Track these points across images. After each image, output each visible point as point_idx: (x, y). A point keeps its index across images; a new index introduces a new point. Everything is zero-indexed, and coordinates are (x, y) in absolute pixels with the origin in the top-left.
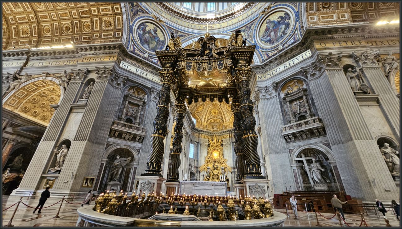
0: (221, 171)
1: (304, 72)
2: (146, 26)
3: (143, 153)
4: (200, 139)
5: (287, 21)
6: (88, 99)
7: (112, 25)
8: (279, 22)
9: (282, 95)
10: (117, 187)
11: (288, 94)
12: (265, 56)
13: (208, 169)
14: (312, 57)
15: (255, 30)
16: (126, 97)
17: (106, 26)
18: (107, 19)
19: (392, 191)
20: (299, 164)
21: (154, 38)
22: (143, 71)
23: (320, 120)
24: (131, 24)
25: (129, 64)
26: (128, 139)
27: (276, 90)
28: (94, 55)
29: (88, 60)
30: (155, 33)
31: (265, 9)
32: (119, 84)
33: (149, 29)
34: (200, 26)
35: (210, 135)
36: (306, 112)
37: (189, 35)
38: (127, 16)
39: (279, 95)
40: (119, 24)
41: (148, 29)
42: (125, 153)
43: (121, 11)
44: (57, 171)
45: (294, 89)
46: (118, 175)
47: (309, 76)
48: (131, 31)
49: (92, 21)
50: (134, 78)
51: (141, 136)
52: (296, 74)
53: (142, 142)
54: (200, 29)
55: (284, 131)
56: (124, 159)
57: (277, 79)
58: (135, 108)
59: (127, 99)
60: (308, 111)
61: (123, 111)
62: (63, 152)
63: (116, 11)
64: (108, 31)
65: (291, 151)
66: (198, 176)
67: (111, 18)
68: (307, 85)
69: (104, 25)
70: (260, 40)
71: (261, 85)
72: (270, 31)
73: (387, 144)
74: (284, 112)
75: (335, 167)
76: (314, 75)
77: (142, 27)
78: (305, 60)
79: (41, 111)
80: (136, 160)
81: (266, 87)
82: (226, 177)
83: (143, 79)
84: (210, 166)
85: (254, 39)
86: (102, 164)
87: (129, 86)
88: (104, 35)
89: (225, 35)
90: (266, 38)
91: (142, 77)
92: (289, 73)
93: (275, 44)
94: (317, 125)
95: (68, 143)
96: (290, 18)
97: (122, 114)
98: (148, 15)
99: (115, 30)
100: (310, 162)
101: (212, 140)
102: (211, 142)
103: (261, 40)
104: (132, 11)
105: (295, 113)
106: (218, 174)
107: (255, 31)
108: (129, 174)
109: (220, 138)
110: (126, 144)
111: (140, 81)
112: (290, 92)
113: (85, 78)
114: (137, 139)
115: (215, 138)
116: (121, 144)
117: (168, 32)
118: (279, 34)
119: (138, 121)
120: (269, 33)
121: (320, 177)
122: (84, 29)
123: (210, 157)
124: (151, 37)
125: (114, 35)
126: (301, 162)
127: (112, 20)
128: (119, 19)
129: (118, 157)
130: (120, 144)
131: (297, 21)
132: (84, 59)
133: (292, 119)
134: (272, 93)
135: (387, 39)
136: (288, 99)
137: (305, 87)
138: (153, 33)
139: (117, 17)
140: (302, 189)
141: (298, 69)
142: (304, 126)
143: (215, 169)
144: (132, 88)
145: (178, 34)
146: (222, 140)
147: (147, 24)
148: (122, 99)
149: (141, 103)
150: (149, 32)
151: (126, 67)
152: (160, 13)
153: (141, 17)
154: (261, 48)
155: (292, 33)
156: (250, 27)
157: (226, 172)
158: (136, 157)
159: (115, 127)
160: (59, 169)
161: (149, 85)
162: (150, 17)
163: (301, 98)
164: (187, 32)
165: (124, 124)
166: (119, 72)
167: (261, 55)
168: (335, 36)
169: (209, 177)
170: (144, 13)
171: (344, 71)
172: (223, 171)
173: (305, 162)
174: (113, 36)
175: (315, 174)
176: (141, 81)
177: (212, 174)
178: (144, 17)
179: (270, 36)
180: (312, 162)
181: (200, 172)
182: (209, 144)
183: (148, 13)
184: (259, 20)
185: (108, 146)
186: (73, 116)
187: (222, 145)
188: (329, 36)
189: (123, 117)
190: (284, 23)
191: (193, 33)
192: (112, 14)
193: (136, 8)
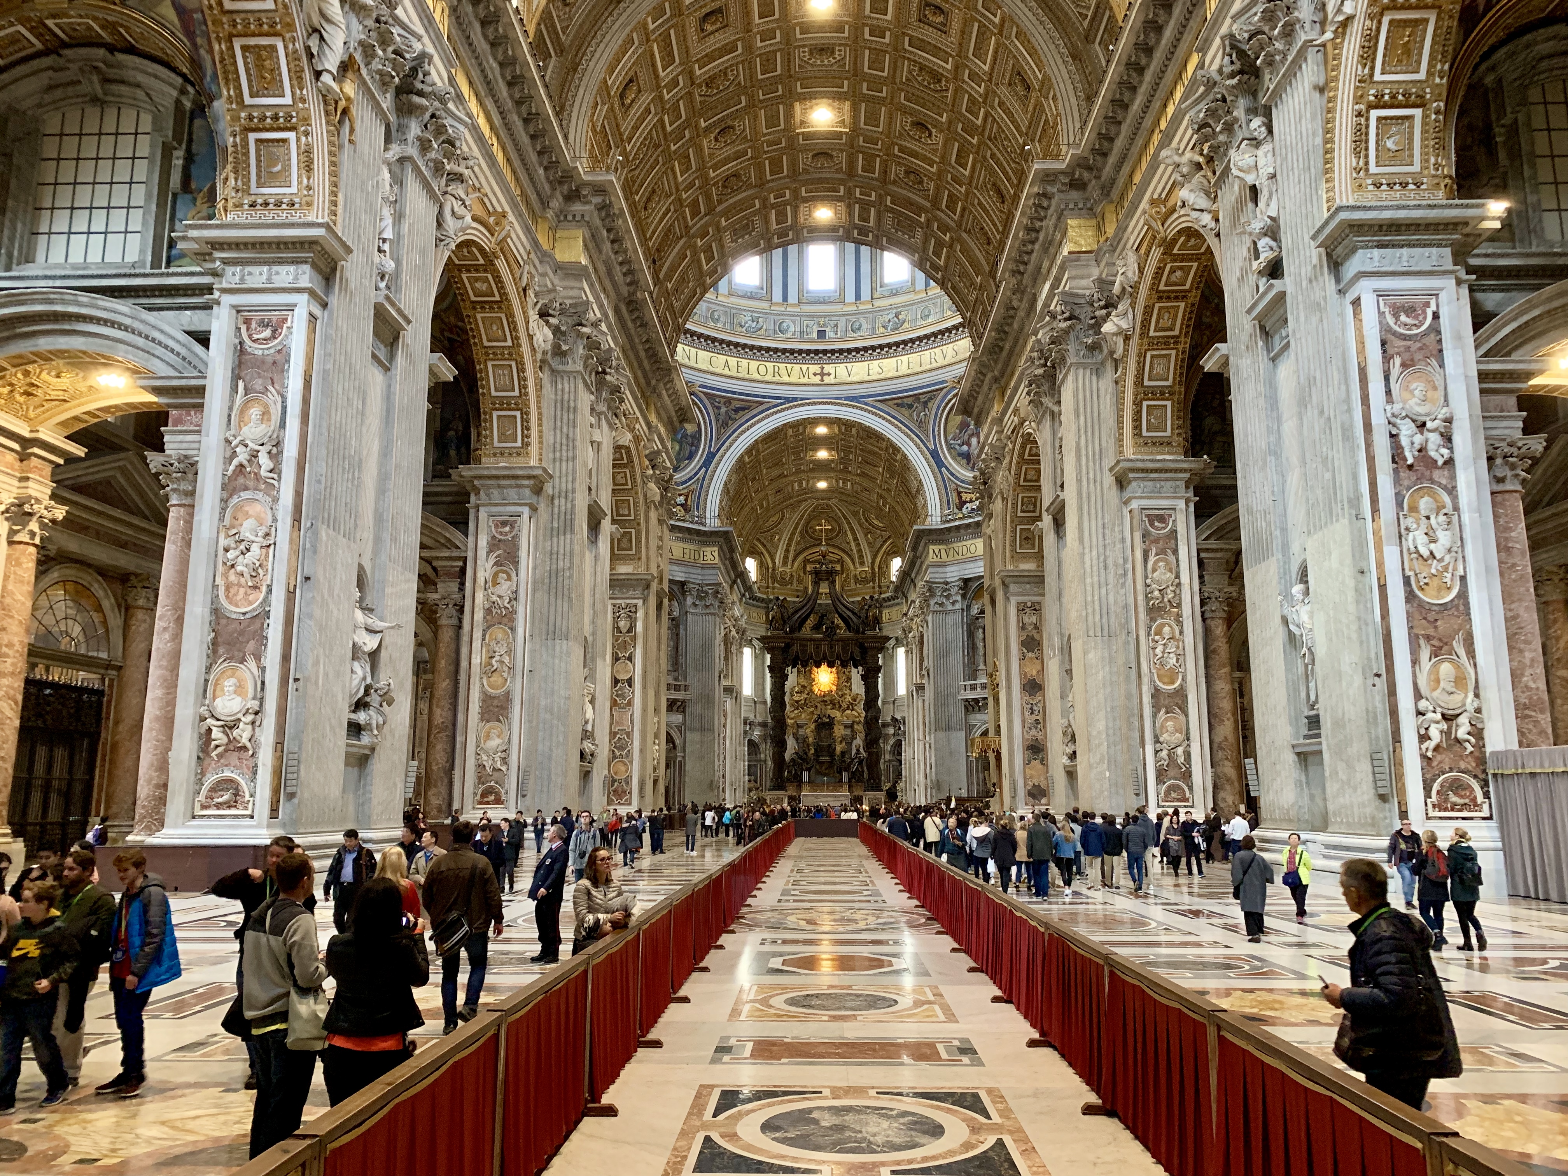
0: (842, 732)
3: (688, 733)
9: (975, 609)
12: (955, 495)
15: (936, 414)
27: (964, 596)
34: (790, 369)
37: (759, 404)
39: (969, 607)
51: (683, 701)
53: (684, 712)
54: (791, 380)
55: (962, 692)
57: (969, 572)
65: (969, 728)
70: (946, 443)
71: (938, 576)
72: (970, 431)
74: (971, 648)
80: (679, 748)
81: (947, 583)
84: (807, 716)
85: (934, 437)
89: (860, 409)
90: (960, 445)
107: (936, 417)
114: (675, 708)
117: (705, 408)
120: (966, 436)
123: (805, 687)
133: (982, 666)
134: (955, 601)
143: (824, 726)
145: (733, 407)
154: (948, 471)
156: (925, 403)
157: (858, 736)
158: (677, 741)
161: (680, 577)
164: (752, 396)
179: (969, 445)
184: (946, 395)
191: (769, 397)
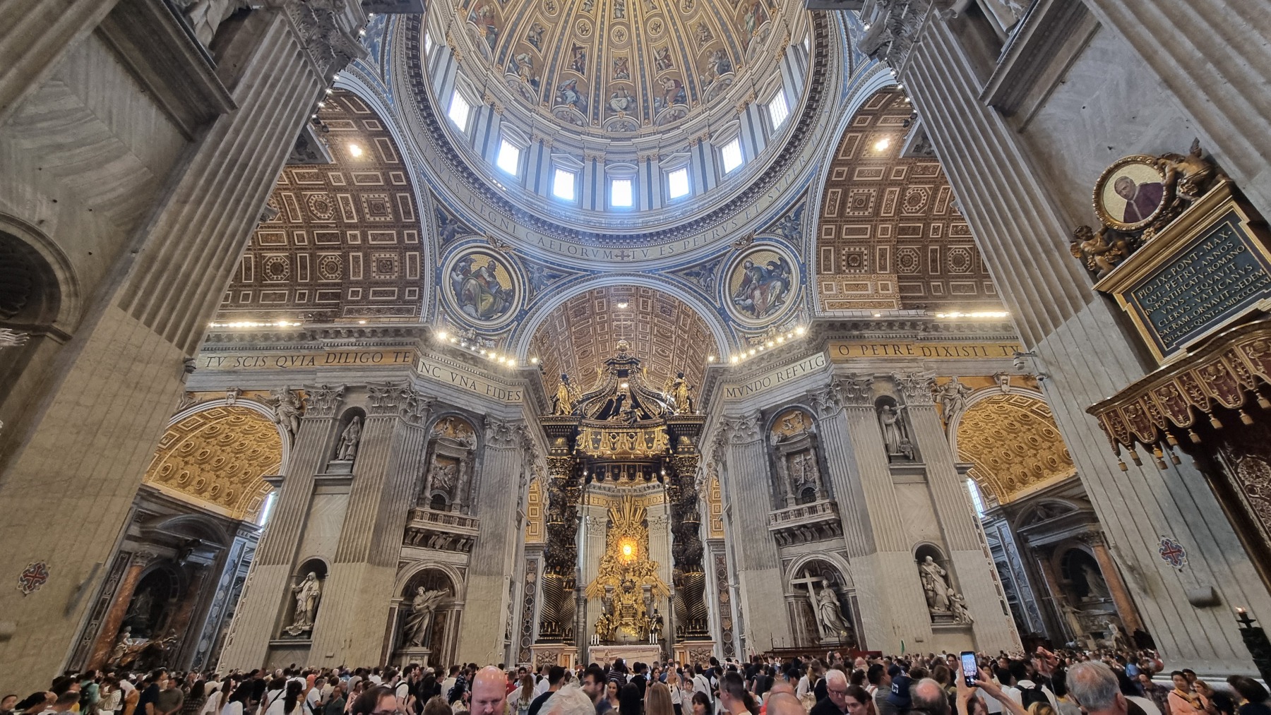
0: (641, 597)
1: (811, 398)
2: (472, 261)
3: (472, 577)
4: (585, 509)
5: (785, 275)
6: (354, 460)
7: (396, 269)
8: (769, 272)
9: (774, 440)
10: (422, 659)
11: (785, 439)
13: (608, 591)
14: (825, 370)
15: (721, 277)
16: (432, 443)
17: (380, 271)
18: (383, 256)
19: (925, 640)
20: (801, 592)
21: (489, 287)
22: (466, 376)
23: (834, 506)
24: (439, 265)
25: (436, 365)
26: (441, 548)
27: (762, 427)
28: (354, 348)
29: (343, 360)
30: (492, 275)
31: (742, 238)
32: (416, 418)
33: (478, 268)
34: (595, 250)
35: (613, 496)
36: (815, 482)
37: (571, 274)
38: (432, 245)
39: (768, 438)
40: (413, 269)
41: (474, 268)
42: (434, 579)
43: (421, 243)
44: (304, 632)
45: (795, 428)
46: (421, 631)
47: (819, 410)
48: (438, 280)
49: (345, 258)
50: (448, 397)
51: (468, 539)
52: (798, 400)
53: (469, 551)
54: (596, 259)
55: (773, 522)
56: (432, 594)
57: (766, 403)
58: (451, 466)
59: (433, 449)
60: (817, 481)
61: (426, 479)
62: (310, 589)
63: (407, 242)
64: (384, 283)
65: (785, 564)
66: (582, 613)
67: (393, 255)
68: (818, 427)
69: (374, 269)
70: (732, 301)
71: (733, 411)
72: (752, 286)
73: (929, 558)
74: (775, 478)
75: (854, 598)
76: (828, 409)
77: (463, 267)
78: (813, 374)
79: (198, 471)
80: (458, 595)
81: (744, 417)
82: (656, 611)
83: (466, 397)
84: (614, 582)
85: (720, 297)
86: (392, 610)
87: (438, 417)
88: (375, 293)
89: (656, 279)
90: (744, 300)
91: (466, 392)
92: (787, 395)
93: (763, 320)
94: (829, 515)
95: (318, 568)
96: (789, 272)
97: (424, 488)
98: (478, 238)
99: (403, 283)
100: (817, 586)
101: (618, 511)
102: (616, 516)
103: (735, 303)
104: (442, 235)
105: (796, 481)
106: (635, 606)
107: (721, 279)
108: (443, 628)
109: (641, 503)
110: (437, 559)
111: (461, 402)
112: (789, 433)
113: (339, 408)
114: (459, 546)
115: (627, 505)
116: (427, 558)
117: (520, 270)
118: (770, 299)
119: (458, 501)
120: (749, 291)
121: (833, 618)
122: (321, 273)
123: (612, 557)
124: (480, 286)
125: (401, 296)
126: (804, 586)
127: (396, 258)
128: (413, 258)
129: (421, 590)
130: (427, 561)
131: (802, 282)
132: (332, 357)
133: (790, 495)
134: (753, 433)
135: (956, 343)
136: (784, 451)
137: (813, 429)
138: (486, 276)
139: (408, 254)
140: (803, 642)
141: (801, 391)
142: (807, 515)
143: (627, 590)
144: (444, 420)
145: (545, 274)
146: (645, 510)
147: (473, 257)
148: (424, 453)
149: (463, 456)
150: (478, 275)
151: (431, 372)
152: (504, 228)
153: (461, 245)
154: (734, 322)
155: (794, 304)
156: (711, 270)
157: (656, 598)
158: (458, 587)
159: (416, 524)
160: (307, 628)
161: (481, 411)
162: (481, 241)
163: (806, 451)
164: (565, 267)
165: (432, 514)
166: (417, 388)
167: (734, 336)
168: (867, 333)
169: (612, 615)
170: (469, 233)
171: (877, 410)
172: (648, 595)
173: (810, 587)
174: (399, 297)
175: (826, 613)
176: (463, 402)
177: (619, 606)
178: (467, 242)
179: (752, 297)
180: (822, 588)
181: (586, 601)
182: (610, 522)
183: (476, 234)
184: (730, 258)
185: (402, 567)
186: (320, 502)
187: (645, 523)
188: (856, 333)
189: (428, 494)
190: (779, 278)
191: (579, 269)
192: (397, 248)
193: (450, 227)
